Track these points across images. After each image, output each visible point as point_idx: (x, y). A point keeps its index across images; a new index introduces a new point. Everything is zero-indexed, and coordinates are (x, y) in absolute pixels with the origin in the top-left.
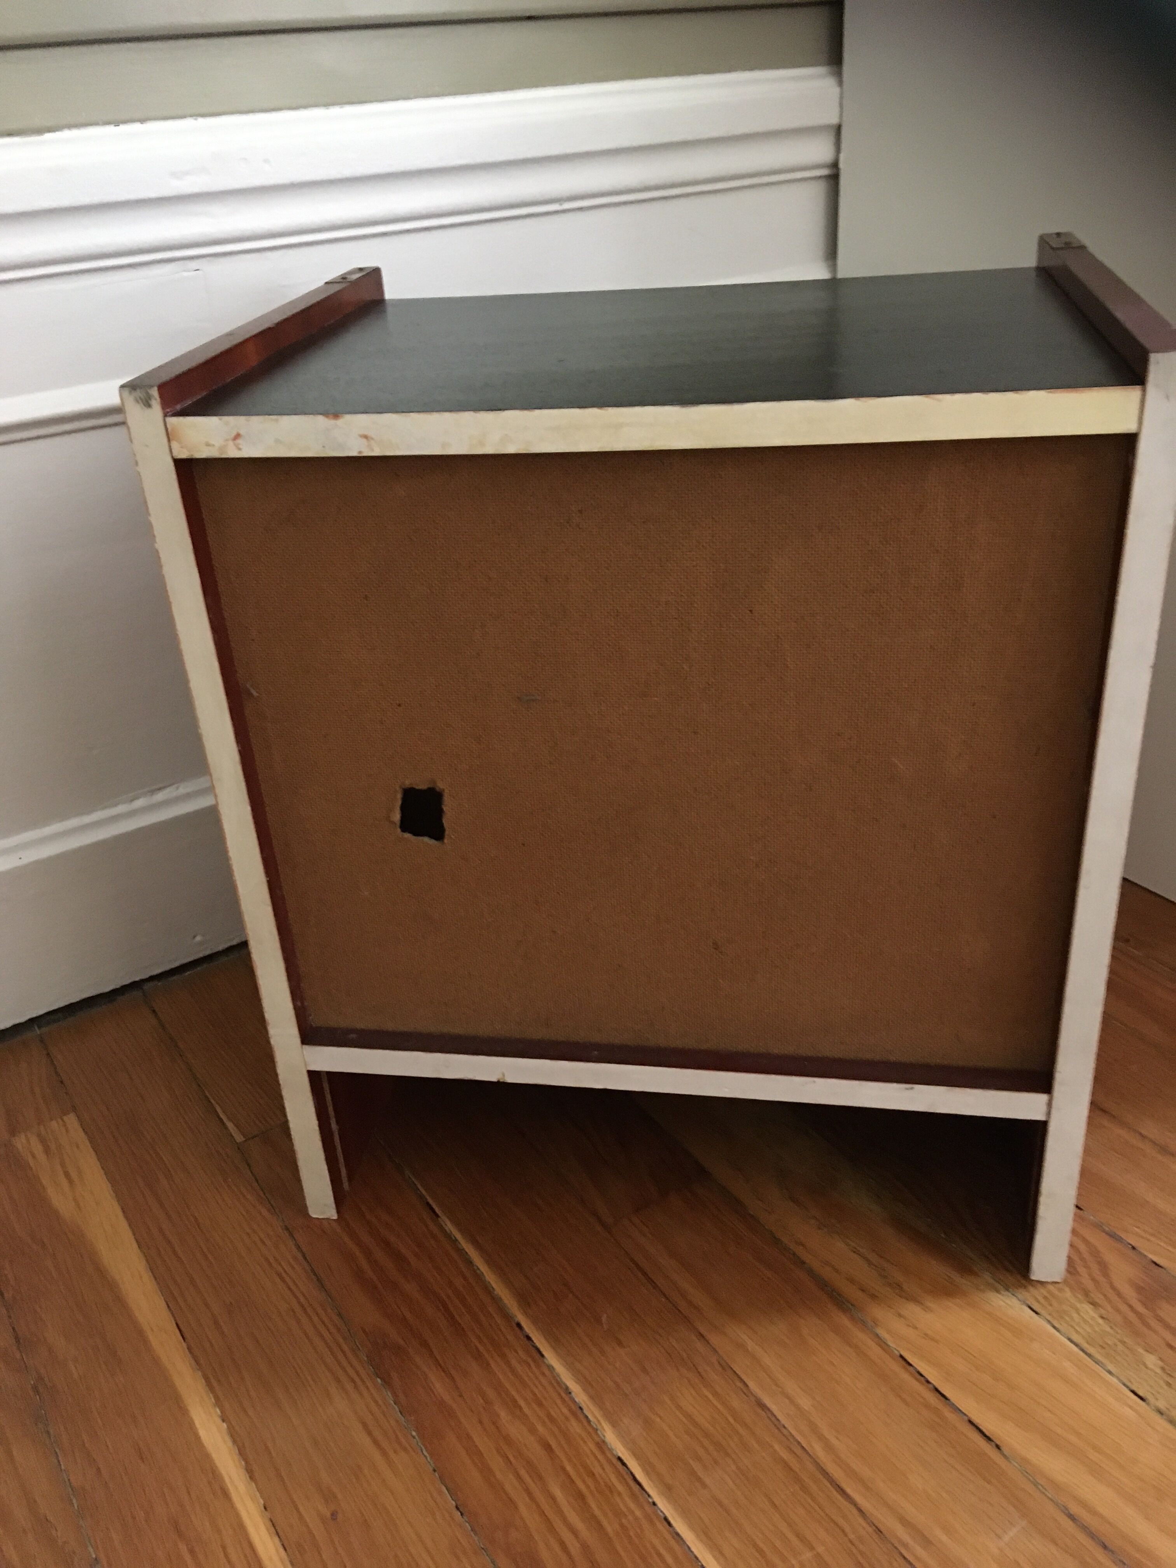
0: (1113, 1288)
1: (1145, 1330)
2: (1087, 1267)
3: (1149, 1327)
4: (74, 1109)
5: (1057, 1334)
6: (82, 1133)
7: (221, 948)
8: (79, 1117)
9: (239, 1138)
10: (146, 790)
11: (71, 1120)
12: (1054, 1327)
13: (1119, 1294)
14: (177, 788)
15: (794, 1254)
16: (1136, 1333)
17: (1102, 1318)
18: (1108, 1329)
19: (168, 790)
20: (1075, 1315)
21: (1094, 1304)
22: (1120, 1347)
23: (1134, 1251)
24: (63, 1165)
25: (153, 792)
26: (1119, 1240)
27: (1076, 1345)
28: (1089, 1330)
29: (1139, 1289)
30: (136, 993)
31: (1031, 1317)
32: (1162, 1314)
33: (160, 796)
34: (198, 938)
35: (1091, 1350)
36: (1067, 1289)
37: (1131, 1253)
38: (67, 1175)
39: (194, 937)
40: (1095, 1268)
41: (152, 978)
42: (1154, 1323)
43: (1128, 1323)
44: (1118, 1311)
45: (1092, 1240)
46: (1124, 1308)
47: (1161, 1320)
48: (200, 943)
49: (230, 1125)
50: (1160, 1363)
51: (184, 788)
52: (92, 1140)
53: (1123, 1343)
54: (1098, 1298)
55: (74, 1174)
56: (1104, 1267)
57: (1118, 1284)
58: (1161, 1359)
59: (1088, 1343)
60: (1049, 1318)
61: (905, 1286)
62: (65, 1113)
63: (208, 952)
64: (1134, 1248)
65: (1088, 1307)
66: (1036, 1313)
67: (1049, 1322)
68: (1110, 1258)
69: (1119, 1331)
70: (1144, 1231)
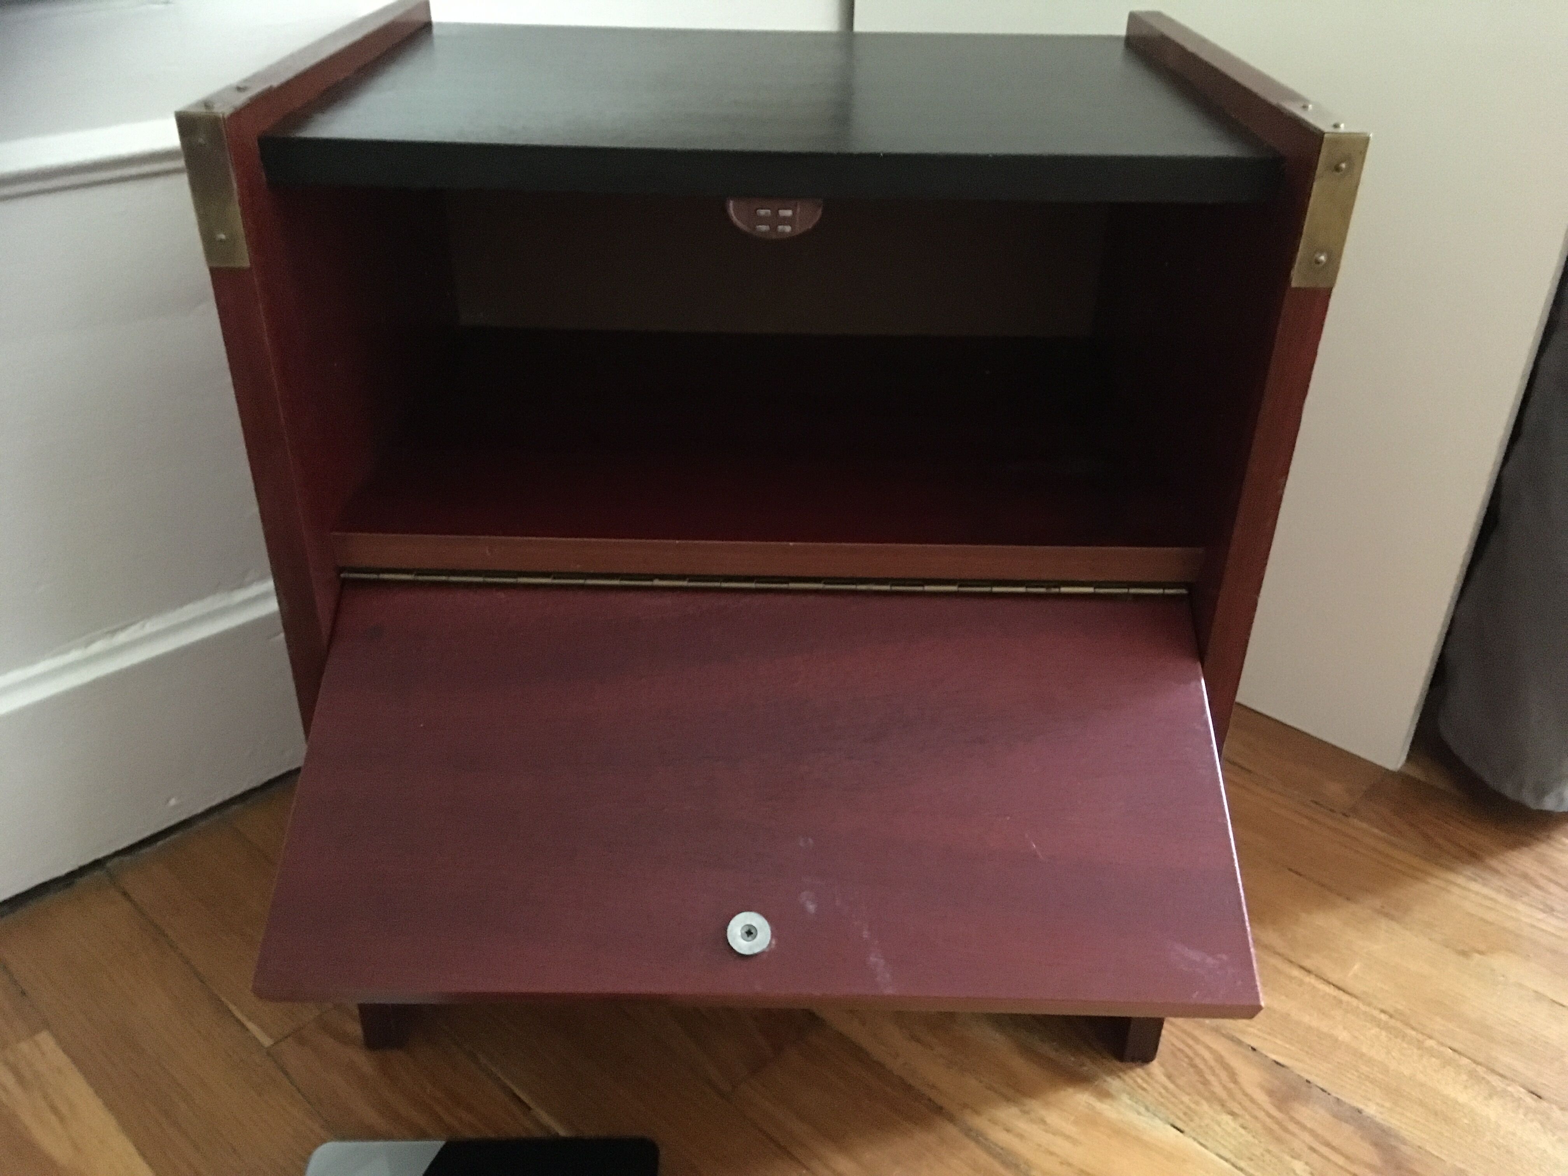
0: (1246, 1095)
1: (1288, 1137)
2: (1214, 1073)
3: (1286, 1130)
4: (46, 1025)
5: (1203, 1149)
6: (61, 1054)
7: (200, 810)
8: (57, 1037)
9: (267, 1042)
10: (105, 630)
11: (45, 1039)
12: (1201, 1144)
13: (1252, 1100)
14: (143, 626)
15: (930, 1100)
16: (1279, 1140)
17: (1244, 1128)
18: (1250, 1138)
19: (133, 629)
20: (1216, 1128)
21: (1232, 1114)
22: (1267, 1157)
23: (1254, 1052)
24: (46, 1097)
25: (113, 632)
26: (1239, 1043)
27: (1227, 1160)
28: (1234, 1142)
29: (1270, 1093)
30: (98, 873)
31: (1177, 1136)
32: (1297, 1116)
33: (122, 638)
34: (173, 802)
35: (1242, 1164)
36: (1204, 1102)
37: (1250, 1053)
38: (54, 1110)
39: (168, 801)
40: (1224, 1075)
41: (117, 854)
42: (1292, 1127)
43: (1270, 1131)
44: (1256, 1118)
45: (1214, 1046)
46: (1261, 1115)
47: (1298, 1123)
48: (176, 807)
49: (250, 1026)
50: (1307, 1168)
51: (151, 626)
52: (75, 1060)
53: (1269, 1151)
54: (1236, 1109)
55: (64, 1109)
56: (1233, 1076)
57: (1250, 1090)
58: (1307, 1164)
59: (1236, 1157)
60: (1194, 1135)
61: (1049, 1120)
62: (35, 1031)
63: (183, 817)
64: (1254, 1049)
65: (1227, 1118)
66: (1182, 1131)
67: (1195, 1139)
68: (1237, 1063)
69: (1263, 1140)
70: (1258, 1030)
